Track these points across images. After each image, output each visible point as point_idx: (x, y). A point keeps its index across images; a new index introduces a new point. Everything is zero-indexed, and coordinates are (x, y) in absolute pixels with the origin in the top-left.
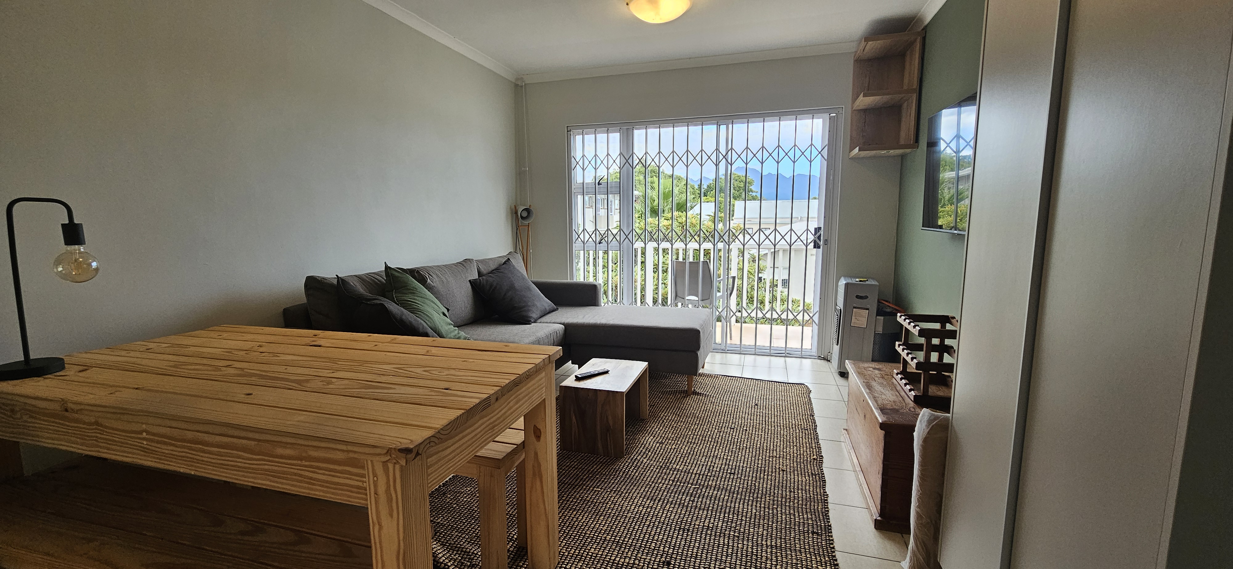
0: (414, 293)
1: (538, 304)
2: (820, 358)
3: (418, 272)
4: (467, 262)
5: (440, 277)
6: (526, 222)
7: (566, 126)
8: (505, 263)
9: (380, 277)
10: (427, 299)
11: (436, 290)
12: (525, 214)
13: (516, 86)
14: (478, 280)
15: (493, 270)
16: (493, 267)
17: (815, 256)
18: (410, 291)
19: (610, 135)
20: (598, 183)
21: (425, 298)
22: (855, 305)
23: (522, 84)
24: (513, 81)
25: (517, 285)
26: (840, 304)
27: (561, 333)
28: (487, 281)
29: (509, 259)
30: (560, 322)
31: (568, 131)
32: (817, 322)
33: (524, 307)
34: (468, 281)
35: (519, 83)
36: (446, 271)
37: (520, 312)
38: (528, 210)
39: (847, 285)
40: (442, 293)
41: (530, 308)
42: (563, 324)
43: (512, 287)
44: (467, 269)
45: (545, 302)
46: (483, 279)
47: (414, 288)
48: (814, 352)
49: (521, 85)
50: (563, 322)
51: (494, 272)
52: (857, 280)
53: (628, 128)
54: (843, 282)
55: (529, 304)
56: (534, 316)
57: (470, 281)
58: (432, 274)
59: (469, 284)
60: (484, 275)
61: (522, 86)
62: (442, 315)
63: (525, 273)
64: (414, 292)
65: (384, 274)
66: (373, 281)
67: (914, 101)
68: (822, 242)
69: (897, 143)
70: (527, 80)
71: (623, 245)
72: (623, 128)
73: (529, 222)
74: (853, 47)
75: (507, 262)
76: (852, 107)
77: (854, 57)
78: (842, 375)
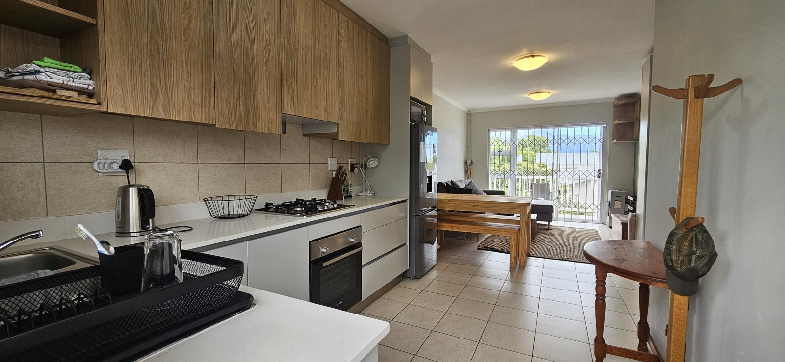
6: (470, 167)
13: (468, 114)
17: (598, 182)
19: (507, 132)
22: (616, 200)
26: (609, 200)
31: (488, 130)
39: (612, 192)
48: (598, 221)
52: (617, 189)
53: (515, 130)
54: (610, 191)
68: (601, 176)
69: (633, 138)
70: (472, 111)
71: (512, 176)
72: (513, 130)
73: (472, 166)
74: (613, 100)
75: (471, 181)
76: (613, 123)
77: (613, 104)
78: (611, 227)
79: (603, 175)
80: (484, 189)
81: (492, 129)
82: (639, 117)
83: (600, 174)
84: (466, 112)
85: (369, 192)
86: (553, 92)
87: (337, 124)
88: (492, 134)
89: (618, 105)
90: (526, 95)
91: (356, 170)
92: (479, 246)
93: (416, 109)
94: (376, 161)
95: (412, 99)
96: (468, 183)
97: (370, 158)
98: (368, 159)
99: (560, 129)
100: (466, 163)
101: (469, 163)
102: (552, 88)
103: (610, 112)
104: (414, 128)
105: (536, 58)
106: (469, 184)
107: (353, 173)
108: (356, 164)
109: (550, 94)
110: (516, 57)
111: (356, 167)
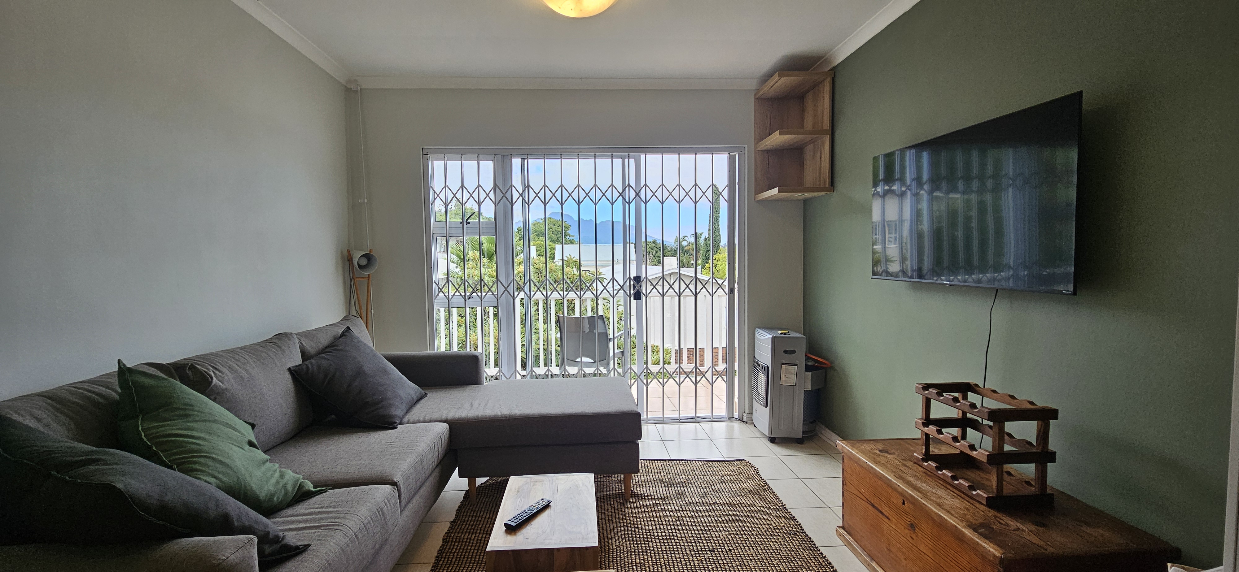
0: (187, 416)
1: (402, 393)
2: (733, 419)
3: (192, 367)
4: (280, 340)
5: (236, 371)
6: (366, 273)
7: (421, 147)
8: (343, 335)
9: (108, 388)
10: (215, 421)
11: (229, 395)
12: (364, 262)
13: (348, 90)
14: (304, 367)
15: (326, 348)
16: (324, 340)
18: (178, 413)
19: (481, 162)
20: (467, 220)
21: (210, 421)
22: (784, 362)
23: (357, 88)
24: (344, 83)
25: (368, 367)
26: (768, 361)
27: (446, 437)
28: (319, 367)
29: (348, 328)
30: (439, 419)
31: (423, 154)
33: (382, 400)
34: (286, 369)
35: (352, 86)
36: (247, 357)
37: (377, 409)
38: (368, 257)
39: (774, 339)
40: (242, 398)
41: (392, 402)
42: (446, 421)
43: (359, 373)
44: (283, 351)
45: (410, 388)
46: (312, 364)
47: (185, 404)
49: (355, 89)
50: (444, 417)
51: (326, 350)
52: (780, 332)
53: (504, 156)
54: (766, 337)
55: (389, 394)
56: (398, 412)
57: (289, 369)
58: (220, 367)
59: (288, 375)
60: (312, 357)
61: (356, 92)
62: (247, 447)
63: (371, 345)
64: (187, 412)
65: (115, 381)
66: (89, 398)
67: (828, 143)
70: (362, 83)
71: (502, 300)
72: (498, 155)
73: (369, 273)
74: (753, 85)
75: (345, 332)
76: (756, 147)
77: (755, 95)
78: (773, 440)
80: (394, 356)
81: (437, 152)
82: (827, 125)
84: (342, 79)
88: (436, 166)
89: (771, 97)
103: (746, 116)
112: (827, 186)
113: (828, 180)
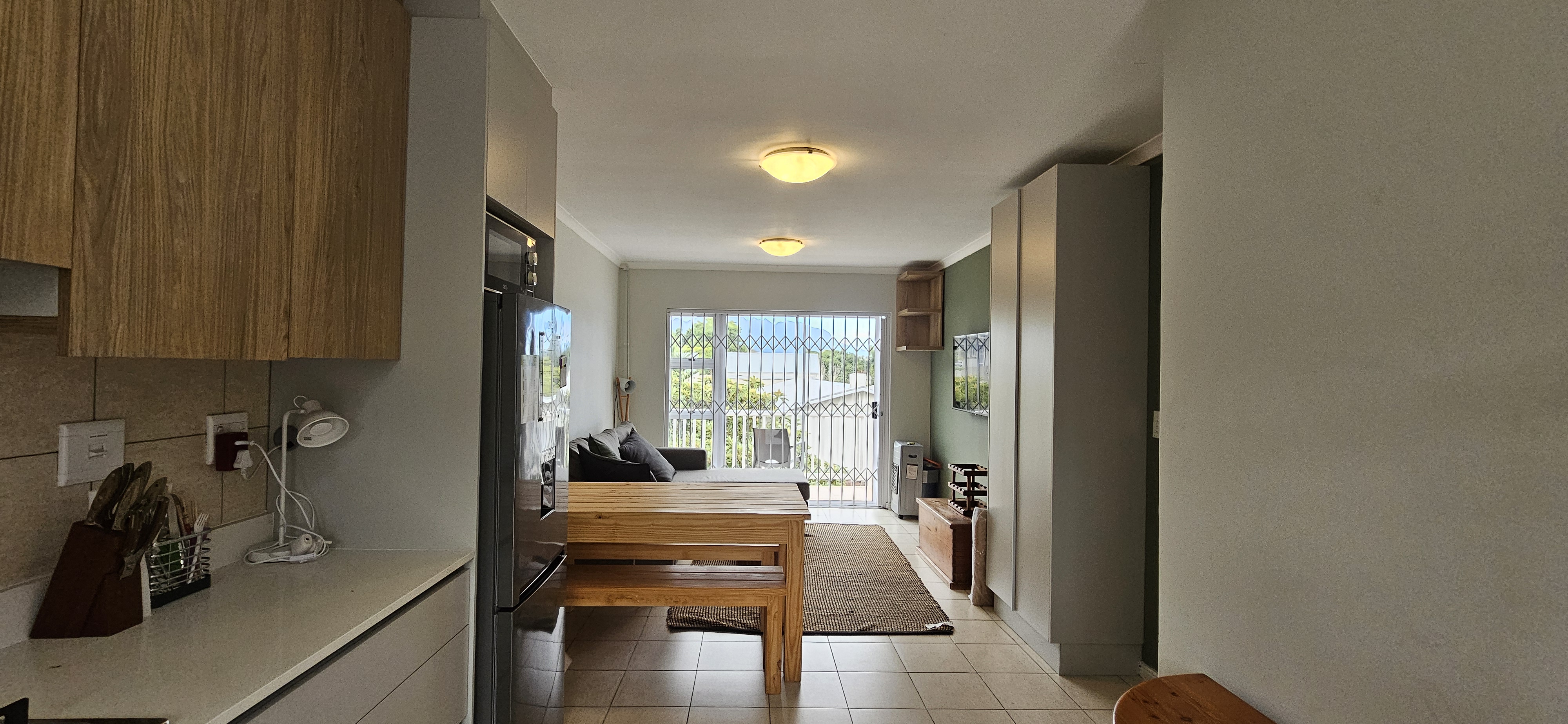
2: (880, 507)
6: (626, 394)
7: (666, 307)
12: (627, 386)
13: (620, 270)
15: (627, 439)
17: (875, 425)
19: (705, 317)
22: (908, 462)
24: (619, 266)
26: (898, 461)
28: (630, 448)
29: (633, 428)
31: (667, 312)
32: (877, 478)
33: (659, 468)
38: (629, 383)
39: (902, 447)
41: (662, 469)
48: (876, 502)
52: (908, 443)
53: (721, 314)
54: (898, 446)
57: (618, 448)
60: (623, 444)
61: (626, 270)
63: (650, 441)
67: (940, 318)
68: (878, 413)
69: (928, 344)
70: (631, 266)
71: (716, 415)
72: (718, 314)
73: (630, 393)
74: (896, 272)
75: (633, 431)
76: (897, 314)
77: (897, 278)
78: (901, 517)
79: (882, 414)
80: (658, 447)
81: (676, 310)
82: (940, 307)
83: (876, 410)
84: (618, 264)
85: (304, 545)
86: (809, 242)
87: (65, 274)
88: (675, 320)
89: (908, 282)
90: (756, 243)
91: (244, 460)
92: (669, 618)
93: (504, 246)
94: (339, 425)
95: (493, 207)
96: (625, 436)
97: (314, 413)
98: (305, 417)
99: (807, 318)
100: (616, 384)
101: (623, 385)
102: (807, 234)
103: (892, 293)
104: (500, 306)
105: (815, 155)
106: (630, 437)
107: (229, 475)
108: (243, 436)
109: (802, 246)
110: (769, 147)
111: (245, 447)
112: (940, 345)
113: (940, 342)
